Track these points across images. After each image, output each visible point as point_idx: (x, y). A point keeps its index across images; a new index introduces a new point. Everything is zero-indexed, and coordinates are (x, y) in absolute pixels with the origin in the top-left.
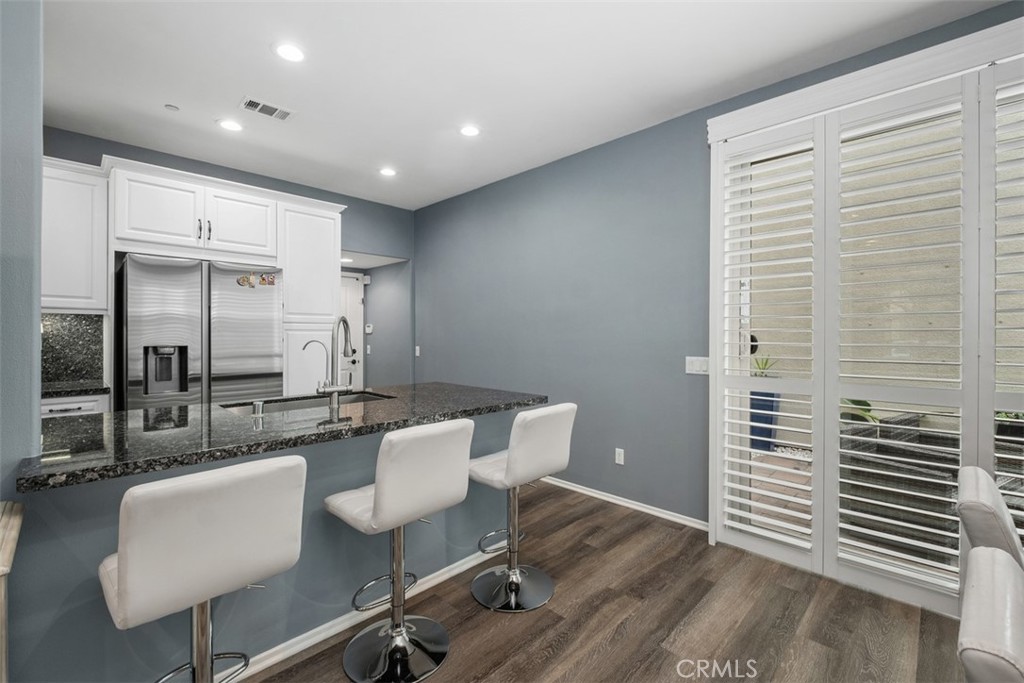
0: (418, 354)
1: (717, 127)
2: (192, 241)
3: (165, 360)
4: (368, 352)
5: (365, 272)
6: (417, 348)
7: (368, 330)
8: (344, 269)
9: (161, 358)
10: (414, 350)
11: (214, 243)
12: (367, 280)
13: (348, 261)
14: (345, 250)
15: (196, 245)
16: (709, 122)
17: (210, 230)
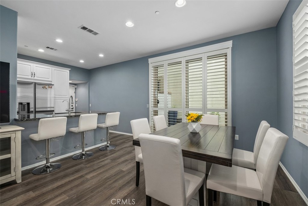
0: (90, 106)
1: (150, 60)
2: (30, 77)
3: (24, 106)
4: (76, 106)
5: (75, 84)
6: (90, 104)
7: (76, 100)
8: (70, 84)
9: (23, 106)
10: (89, 105)
11: (36, 78)
12: (76, 87)
13: (71, 82)
14: (70, 79)
15: (30, 78)
16: (149, 59)
17: (35, 75)
